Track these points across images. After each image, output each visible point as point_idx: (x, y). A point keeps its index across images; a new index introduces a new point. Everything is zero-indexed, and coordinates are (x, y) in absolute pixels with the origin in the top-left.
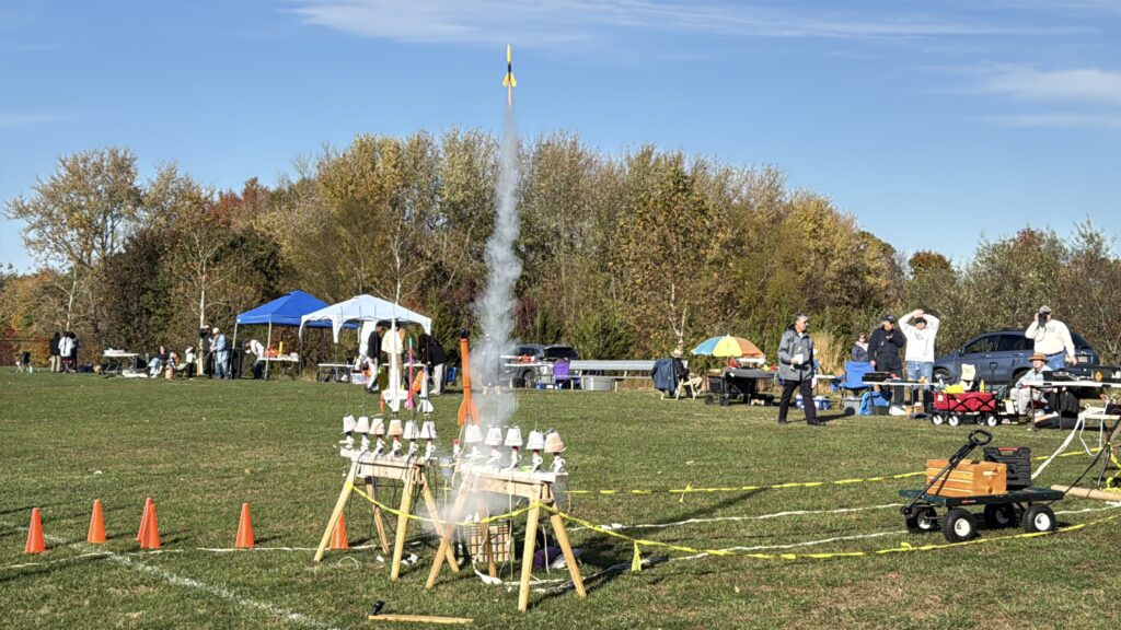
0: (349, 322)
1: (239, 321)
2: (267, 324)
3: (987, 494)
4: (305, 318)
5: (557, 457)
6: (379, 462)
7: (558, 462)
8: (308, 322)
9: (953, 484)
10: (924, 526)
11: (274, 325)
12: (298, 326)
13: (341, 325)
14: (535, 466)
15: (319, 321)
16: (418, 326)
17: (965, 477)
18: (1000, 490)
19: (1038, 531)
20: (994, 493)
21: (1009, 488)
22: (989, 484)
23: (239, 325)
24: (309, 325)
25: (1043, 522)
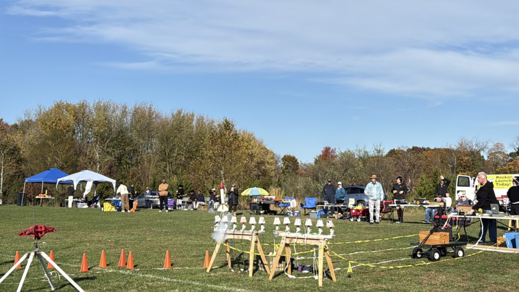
0: (81, 182)
1: (26, 181)
2: (41, 183)
3: (443, 243)
4: (59, 180)
5: (331, 229)
6: (235, 233)
7: (332, 231)
8: (60, 181)
9: (430, 240)
10: (419, 256)
11: (44, 183)
12: (56, 183)
13: (77, 183)
14: (320, 233)
15: (66, 181)
16: (110, 183)
17: (436, 237)
18: (447, 242)
19: (459, 257)
20: (446, 243)
21: (450, 241)
22: (444, 240)
23: (27, 183)
24: (61, 183)
25: (461, 253)
